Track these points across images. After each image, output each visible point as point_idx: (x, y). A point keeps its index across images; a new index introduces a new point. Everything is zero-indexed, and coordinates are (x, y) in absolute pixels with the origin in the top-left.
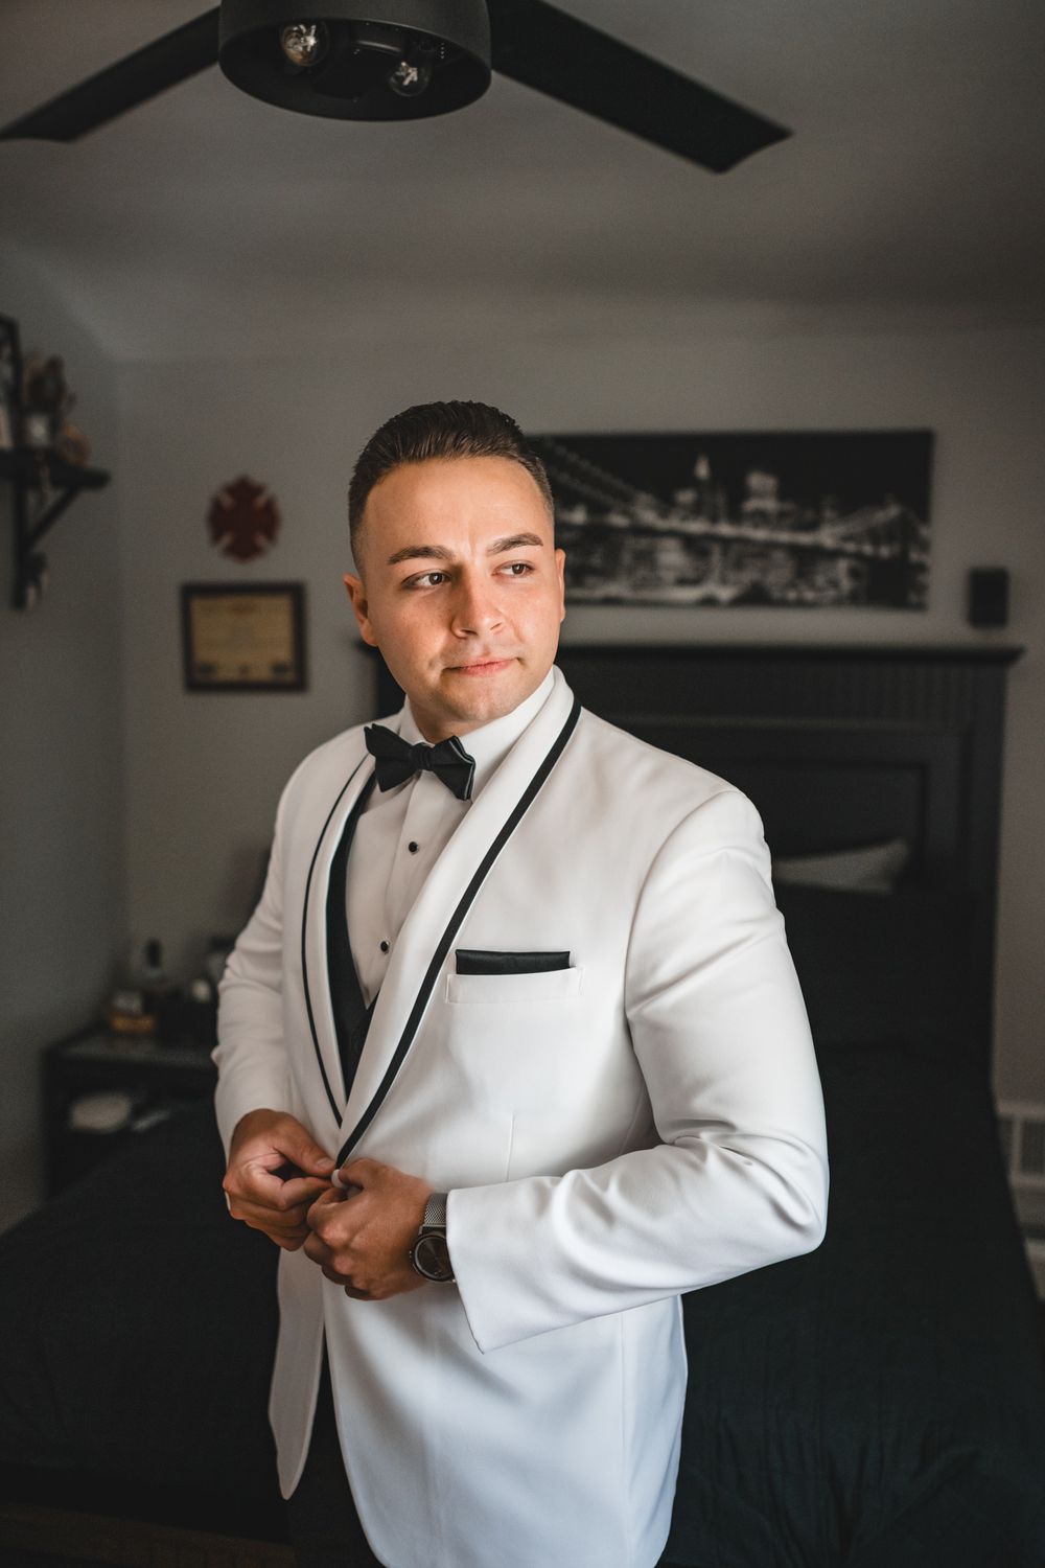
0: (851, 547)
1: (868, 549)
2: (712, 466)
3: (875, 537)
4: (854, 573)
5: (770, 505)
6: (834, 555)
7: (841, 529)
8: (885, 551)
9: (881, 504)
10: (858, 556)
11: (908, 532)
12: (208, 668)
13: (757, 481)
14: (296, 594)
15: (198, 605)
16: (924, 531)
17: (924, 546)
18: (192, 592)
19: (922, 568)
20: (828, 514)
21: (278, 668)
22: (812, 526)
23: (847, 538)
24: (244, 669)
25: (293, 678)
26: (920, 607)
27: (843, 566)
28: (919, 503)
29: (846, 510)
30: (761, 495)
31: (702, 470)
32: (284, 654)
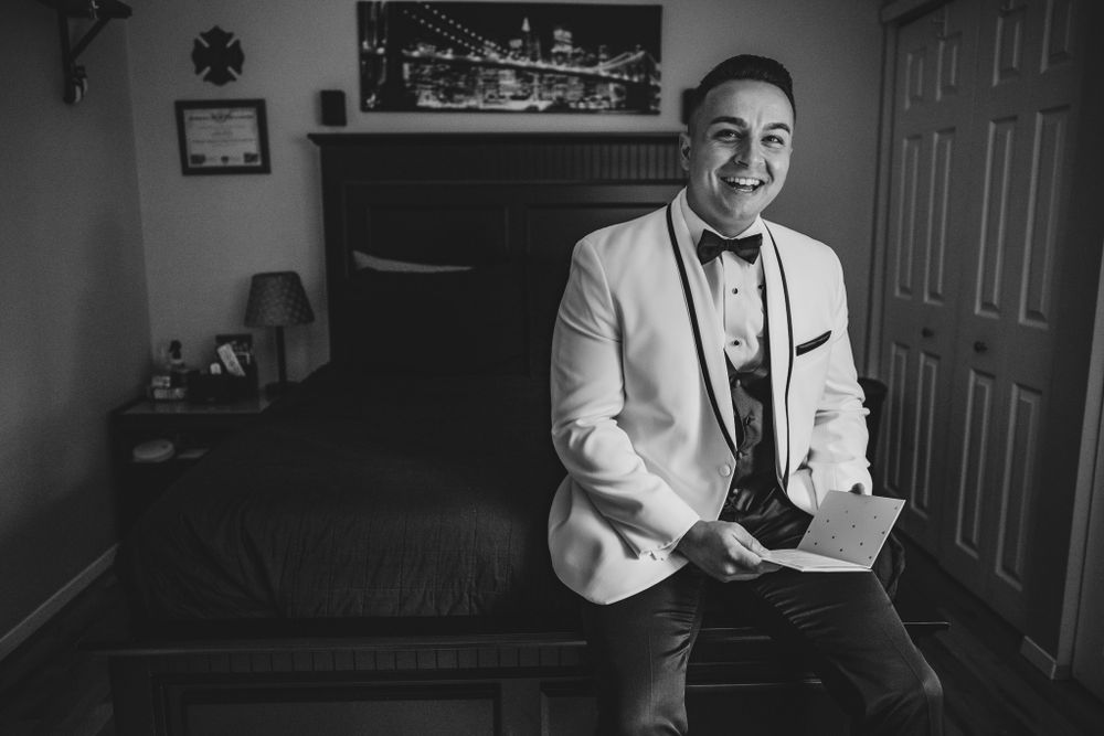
0: (616, 76)
1: (626, 78)
2: (531, 24)
3: (630, 69)
4: (617, 91)
5: (568, 49)
6: (607, 80)
7: (608, 65)
8: (636, 79)
9: (634, 51)
10: (619, 81)
11: (649, 67)
12: (199, 159)
13: (558, 33)
14: (259, 107)
15: (188, 114)
16: (658, 67)
17: (658, 76)
18: (182, 107)
19: (657, 89)
20: (603, 56)
21: (248, 157)
22: (593, 63)
23: (613, 71)
24: (225, 159)
25: (260, 164)
26: (657, 113)
27: (612, 87)
28: (654, 51)
29: (612, 54)
30: (562, 43)
31: (526, 27)
32: (253, 148)
